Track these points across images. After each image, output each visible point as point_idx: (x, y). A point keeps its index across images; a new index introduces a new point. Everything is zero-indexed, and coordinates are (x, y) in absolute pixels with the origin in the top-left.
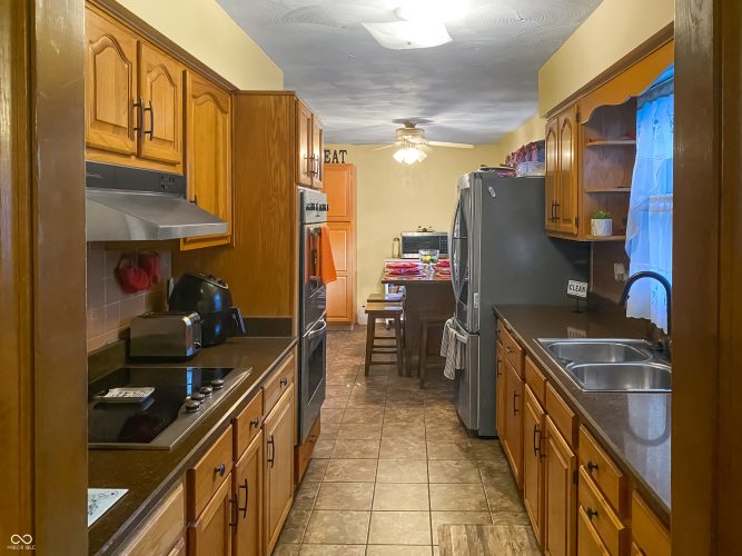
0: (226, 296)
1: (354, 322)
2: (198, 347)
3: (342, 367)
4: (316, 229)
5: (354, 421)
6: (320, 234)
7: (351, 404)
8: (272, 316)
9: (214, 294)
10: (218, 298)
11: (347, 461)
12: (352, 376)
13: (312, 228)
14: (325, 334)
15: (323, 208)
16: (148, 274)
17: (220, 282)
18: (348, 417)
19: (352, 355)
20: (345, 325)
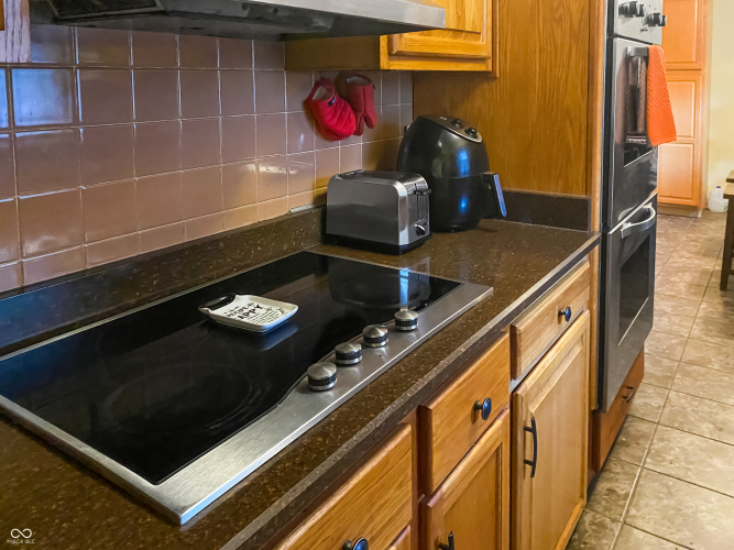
0: (479, 154)
1: (703, 206)
2: (420, 232)
3: (684, 269)
4: (638, 50)
5: (702, 363)
6: (646, 59)
7: (696, 332)
8: (554, 191)
9: (460, 150)
10: (464, 156)
11: (689, 438)
12: (699, 286)
13: (631, 47)
14: (653, 228)
15: (654, 21)
16: (355, 111)
17: (468, 132)
18: (692, 354)
19: (698, 253)
20: (688, 210)
